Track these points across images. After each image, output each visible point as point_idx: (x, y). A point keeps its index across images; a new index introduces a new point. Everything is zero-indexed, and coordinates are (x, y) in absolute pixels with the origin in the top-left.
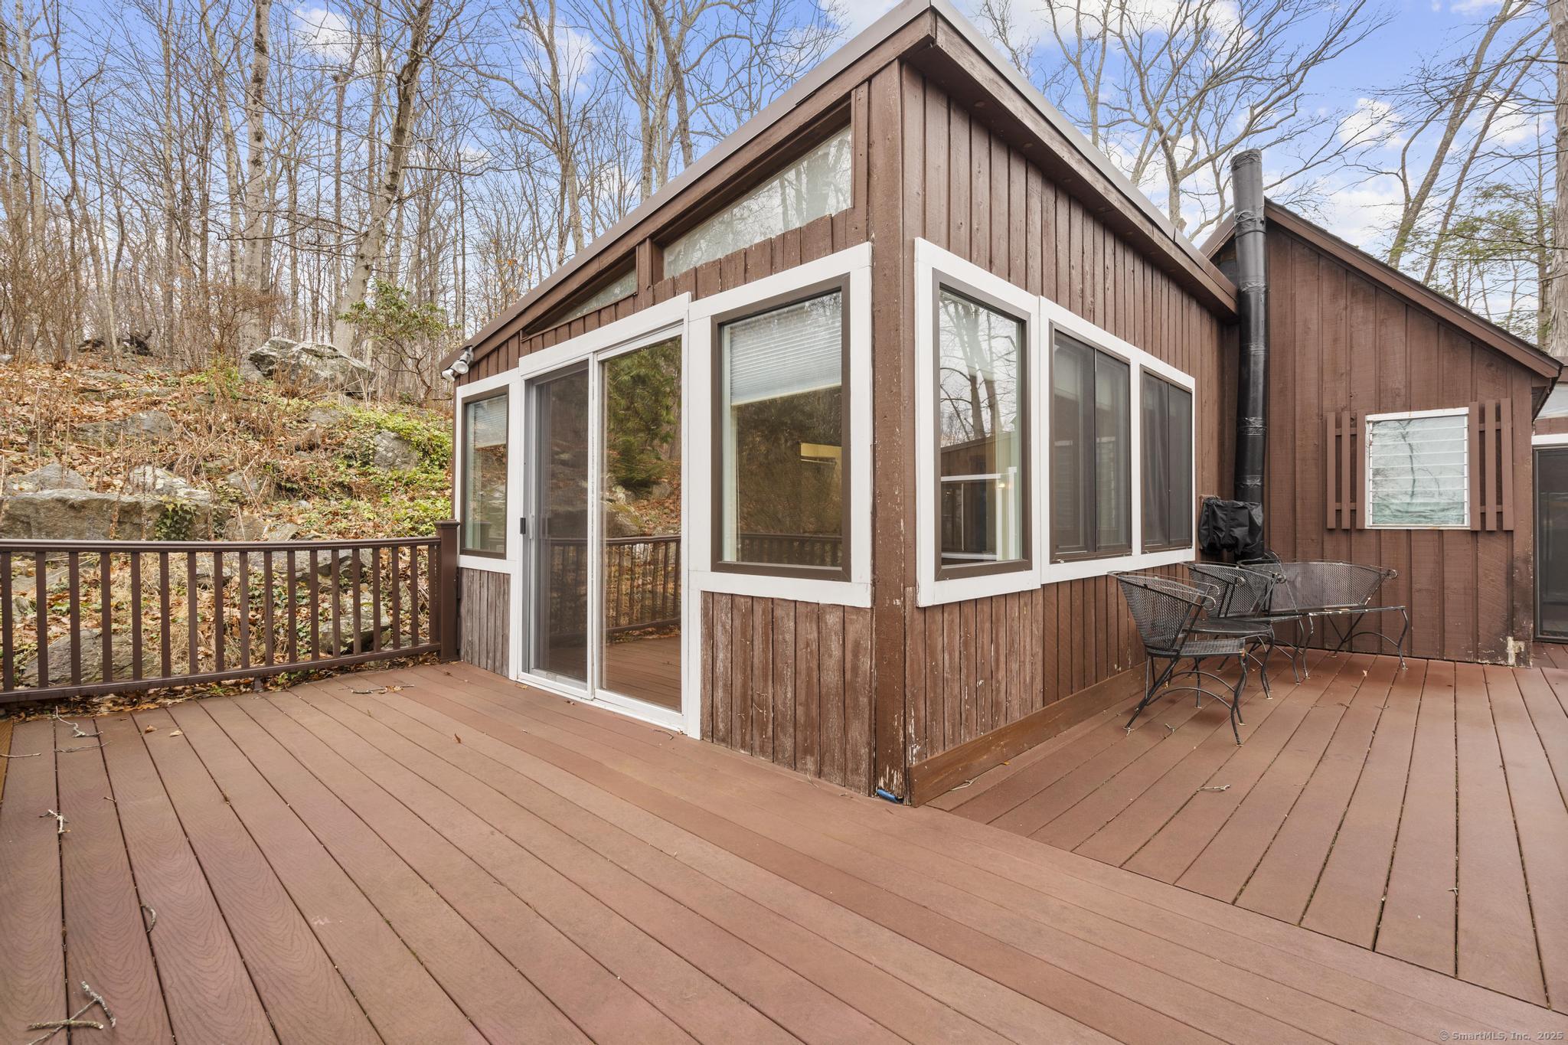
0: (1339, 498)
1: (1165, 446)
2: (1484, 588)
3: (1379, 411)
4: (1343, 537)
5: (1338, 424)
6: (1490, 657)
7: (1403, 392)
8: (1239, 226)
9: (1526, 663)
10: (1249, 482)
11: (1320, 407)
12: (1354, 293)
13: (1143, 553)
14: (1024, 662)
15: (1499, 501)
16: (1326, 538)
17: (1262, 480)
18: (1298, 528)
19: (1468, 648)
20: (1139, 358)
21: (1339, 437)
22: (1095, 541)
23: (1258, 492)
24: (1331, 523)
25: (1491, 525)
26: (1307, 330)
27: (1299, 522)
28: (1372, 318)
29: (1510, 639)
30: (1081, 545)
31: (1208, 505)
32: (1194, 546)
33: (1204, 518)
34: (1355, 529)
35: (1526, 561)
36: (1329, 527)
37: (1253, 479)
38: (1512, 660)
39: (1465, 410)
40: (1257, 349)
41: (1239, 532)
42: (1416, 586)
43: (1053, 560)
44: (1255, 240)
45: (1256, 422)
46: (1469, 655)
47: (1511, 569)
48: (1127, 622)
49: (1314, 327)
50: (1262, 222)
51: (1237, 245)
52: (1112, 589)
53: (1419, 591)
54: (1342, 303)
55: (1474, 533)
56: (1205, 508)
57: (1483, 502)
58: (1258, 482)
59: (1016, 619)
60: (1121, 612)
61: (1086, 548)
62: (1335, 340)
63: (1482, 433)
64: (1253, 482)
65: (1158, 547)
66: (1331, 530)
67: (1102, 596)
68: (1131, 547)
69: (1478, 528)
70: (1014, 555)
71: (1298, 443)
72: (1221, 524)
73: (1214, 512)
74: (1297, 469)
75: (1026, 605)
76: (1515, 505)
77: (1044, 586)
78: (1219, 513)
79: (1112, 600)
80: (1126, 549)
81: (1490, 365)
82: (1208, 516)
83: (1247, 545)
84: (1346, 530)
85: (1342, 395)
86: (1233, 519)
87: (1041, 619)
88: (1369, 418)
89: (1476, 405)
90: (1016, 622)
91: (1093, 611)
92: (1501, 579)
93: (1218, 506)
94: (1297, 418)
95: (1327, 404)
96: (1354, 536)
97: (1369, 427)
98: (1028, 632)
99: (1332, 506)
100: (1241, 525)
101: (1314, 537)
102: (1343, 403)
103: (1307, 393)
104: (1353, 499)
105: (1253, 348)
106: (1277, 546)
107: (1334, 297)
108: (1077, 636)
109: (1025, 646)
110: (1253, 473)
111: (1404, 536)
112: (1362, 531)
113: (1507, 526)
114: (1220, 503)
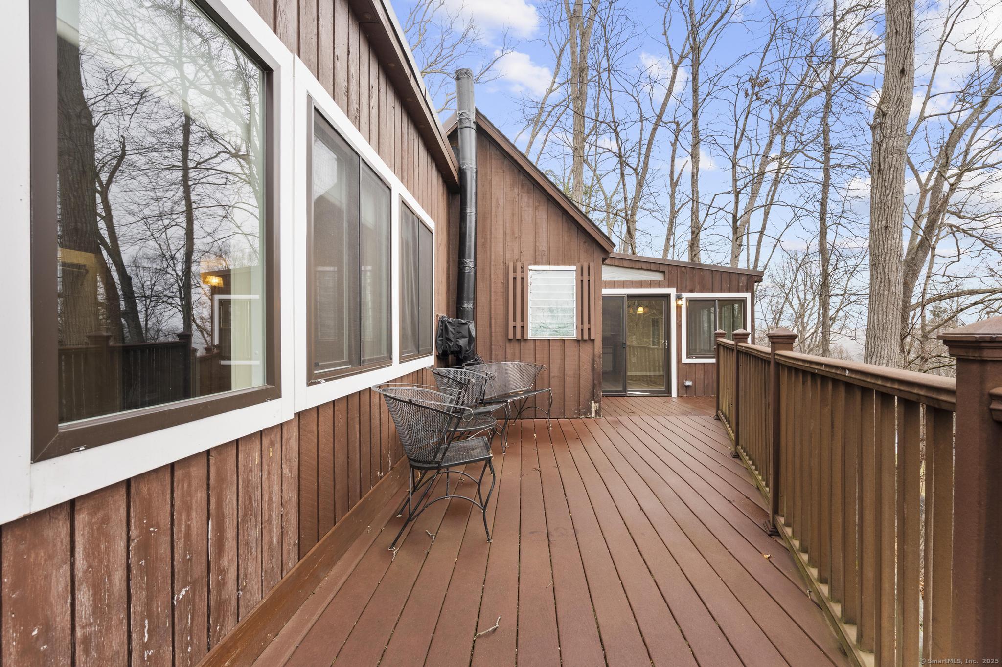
0: (515, 319)
1: (417, 269)
2: (582, 373)
3: (535, 264)
4: (516, 345)
5: (515, 271)
6: (585, 414)
7: (546, 253)
8: (460, 120)
9: (599, 416)
10: (466, 306)
11: (505, 258)
12: (522, 186)
13: (401, 362)
14: (269, 521)
15: (589, 323)
16: (508, 345)
17: (473, 305)
18: (493, 338)
19: (575, 410)
20: (399, 189)
21: (515, 278)
22: (359, 355)
23: (471, 313)
24: (511, 336)
25: (586, 337)
26: (498, 205)
27: (493, 334)
28: (531, 204)
29: (593, 402)
30: (346, 359)
31: (442, 322)
32: (434, 354)
33: (440, 331)
34: (523, 340)
35: (599, 357)
36: (510, 338)
37: (468, 303)
38: (593, 415)
39: (574, 268)
40: (471, 210)
41: (463, 342)
42: (552, 374)
43: (312, 380)
44: (470, 133)
45: (470, 263)
46: (575, 414)
47: (593, 361)
48: (389, 427)
49: (502, 204)
50: (474, 122)
51: (459, 134)
52: (375, 400)
53: (554, 377)
54: (516, 190)
55: (578, 341)
56: (440, 324)
57: (582, 324)
58: (471, 306)
59: (256, 470)
60: (383, 420)
61: (350, 363)
62: (513, 215)
63: (582, 281)
64: (468, 306)
65: (411, 356)
66: (510, 340)
67: (365, 408)
68: (391, 359)
69: (580, 338)
70: (258, 381)
71: (493, 281)
72: (451, 336)
73: (446, 327)
74: (492, 298)
75: (272, 444)
76: (595, 325)
77: (299, 415)
78: (450, 328)
79: (375, 411)
80: (387, 360)
81: (585, 242)
82: (442, 330)
83: (467, 351)
84: (518, 340)
85: (516, 251)
86: (459, 333)
87: (295, 455)
88: (531, 267)
89: (579, 265)
90: (256, 473)
91: (357, 426)
92: (589, 368)
93: (449, 322)
94: (492, 263)
95: (508, 256)
96: (522, 343)
97: (530, 273)
98: (276, 478)
99: (511, 324)
100: (463, 337)
101: (501, 344)
102: (517, 257)
103: (498, 247)
104: (522, 320)
105: (468, 210)
106: (481, 351)
107: (512, 186)
108: (341, 458)
109: (270, 500)
110: (468, 299)
111: (547, 343)
112: (526, 340)
113: (592, 338)
114: (450, 320)
